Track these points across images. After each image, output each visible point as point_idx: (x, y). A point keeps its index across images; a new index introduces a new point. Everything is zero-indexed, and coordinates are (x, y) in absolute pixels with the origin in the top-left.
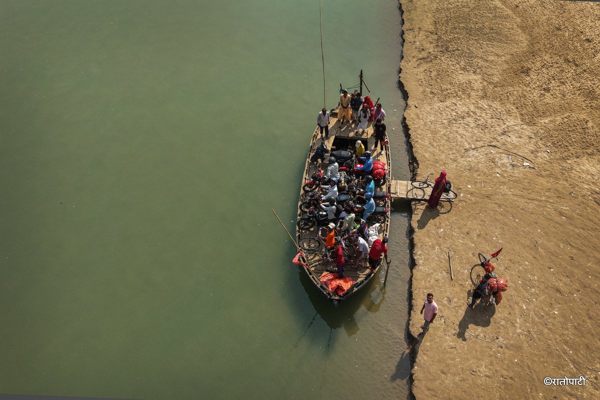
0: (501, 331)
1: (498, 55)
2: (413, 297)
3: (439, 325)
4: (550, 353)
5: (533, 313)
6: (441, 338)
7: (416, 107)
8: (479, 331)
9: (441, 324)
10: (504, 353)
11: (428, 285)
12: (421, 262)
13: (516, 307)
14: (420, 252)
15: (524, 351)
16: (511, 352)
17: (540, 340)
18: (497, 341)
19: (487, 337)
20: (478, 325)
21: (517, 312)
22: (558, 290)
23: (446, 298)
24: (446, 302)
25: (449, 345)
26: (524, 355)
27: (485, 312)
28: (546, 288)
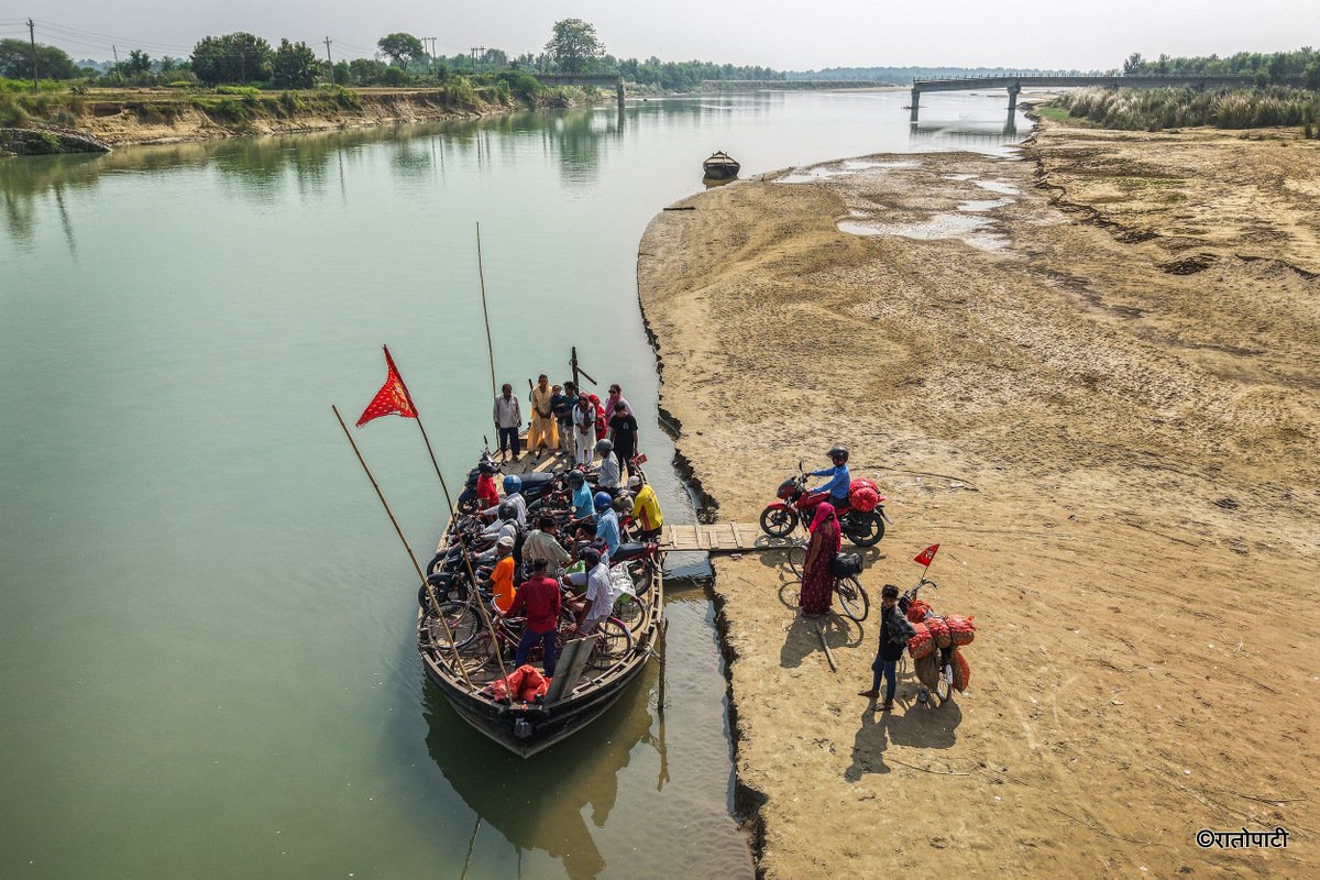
0: (989, 750)
1: (855, 369)
2: (739, 714)
3: (819, 759)
4: (1135, 781)
5: (1060, 709)
6: (829, 782)
7: (700, 434)
8: (930, 757)
9: (824, 757)
10: (1011, 794)
11: (773, 685)
12: (749, 649)
13: (1011, 702)
14: (744, 634)
15: (1062, 784)
16: (1028, 789)
17: (1096, 757)
18: (982, 770)
19: (955, 766)
20: (924, 747)
21: (1018, 712)
22: (1104, 664)
23: (826, 706)
24: (828, 713)
25: (854, 795)
26: (1066, 791)
27: (936, 720)
28: (1076, 662)
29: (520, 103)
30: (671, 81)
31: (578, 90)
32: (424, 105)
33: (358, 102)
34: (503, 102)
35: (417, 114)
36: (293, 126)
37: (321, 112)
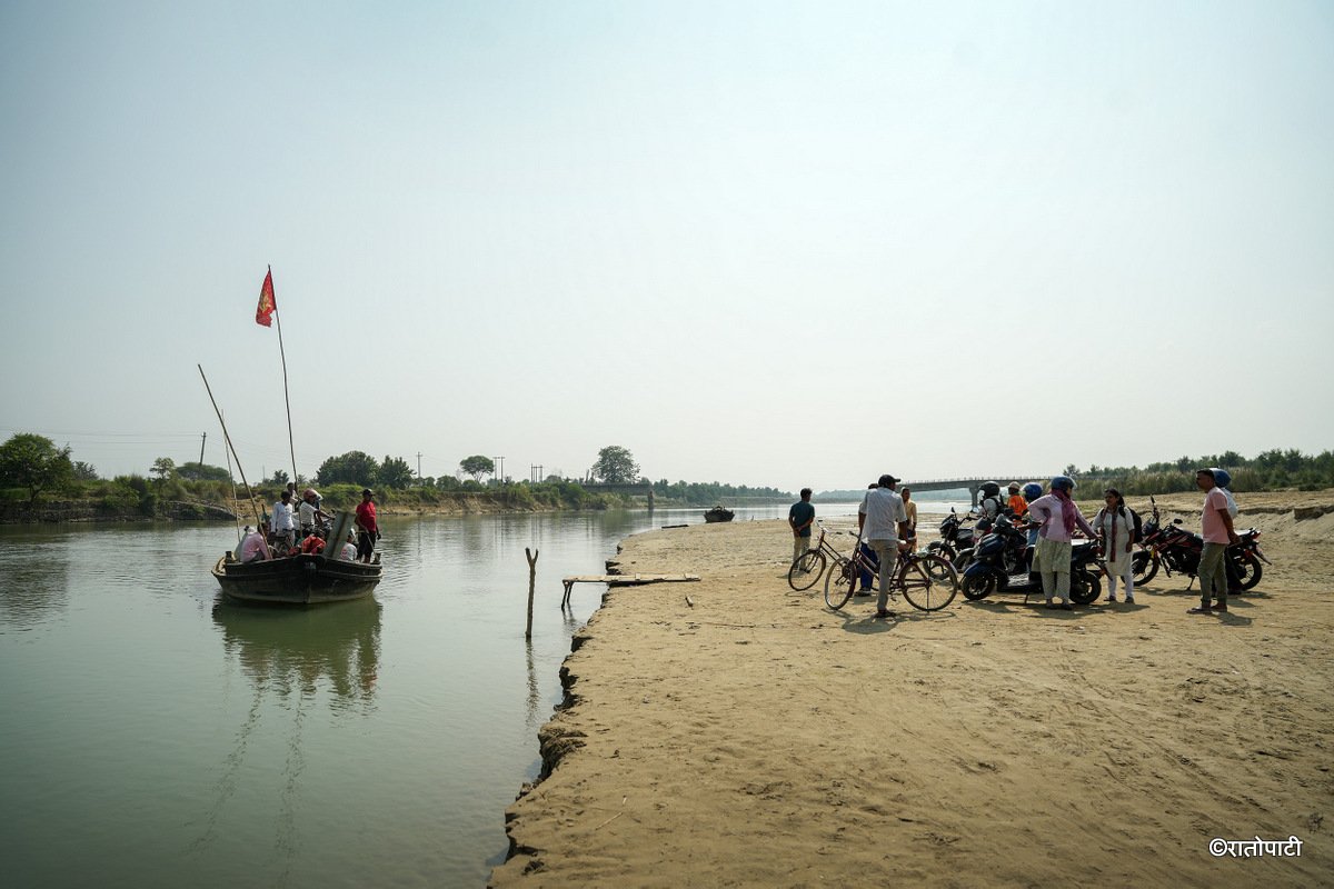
29: (567, 505)
30: (695, 496)
31: (617, 497)
32: (489, 502)
33: (437, 497)
34: (554, 503)
35: (483, 508)
36: (384, 511)
37: (406, 503)
